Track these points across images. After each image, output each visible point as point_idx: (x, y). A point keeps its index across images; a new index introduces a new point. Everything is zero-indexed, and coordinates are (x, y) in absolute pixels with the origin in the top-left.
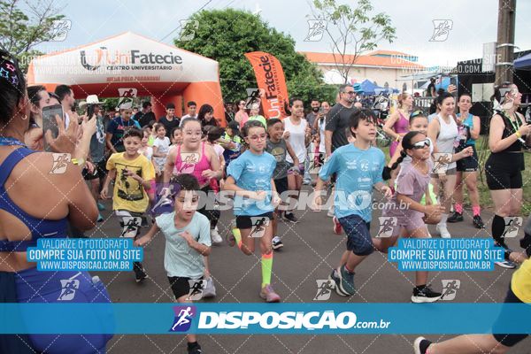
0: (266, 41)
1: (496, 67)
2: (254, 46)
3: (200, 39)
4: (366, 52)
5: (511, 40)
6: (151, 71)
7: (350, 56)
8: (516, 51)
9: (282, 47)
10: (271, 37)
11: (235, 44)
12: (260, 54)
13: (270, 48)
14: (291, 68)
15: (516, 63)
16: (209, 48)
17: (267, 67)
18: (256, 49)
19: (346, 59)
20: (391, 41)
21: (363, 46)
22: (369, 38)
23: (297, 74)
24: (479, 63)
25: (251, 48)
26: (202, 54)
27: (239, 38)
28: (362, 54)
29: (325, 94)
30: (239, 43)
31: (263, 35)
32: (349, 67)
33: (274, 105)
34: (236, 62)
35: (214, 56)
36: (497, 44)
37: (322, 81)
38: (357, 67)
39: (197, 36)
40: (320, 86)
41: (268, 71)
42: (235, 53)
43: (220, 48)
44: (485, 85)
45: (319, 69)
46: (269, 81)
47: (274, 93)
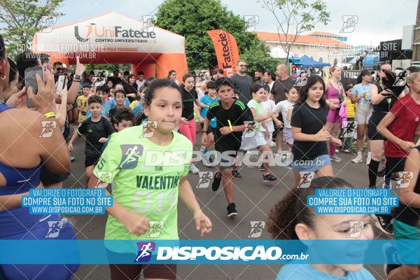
0: (225, 22)
1: (413, 46)
2: (215, 25)
3: (172, 19)
4: (305, 33)
6: (131, 43)
7: (292, 35)
9: (236, 26)
10: (229, 19)
11: (199, 24)
12: (221, 32)
16: (179, 26)
17: (225, 43)
18: (217, 27)
19: (289, 38)
20: (325, 24)
21: (303, 27)
22: (308, 21)
23: (249, 49)
24: (399, 42)
25: (212, 27)
26: (173, 31)
27: (203, 19)
28: (301, 34)
29: (270, 65)
30: (203, 22)
31: (222, 17)
32: (291, 45)
33: (230, 73)
34: (200, 38)
35: (183, 33)
36: (415, 26)
37: (269, 56)
38: (297, 45)
39: (169, 16)
40: (267, 59)
41: (225, 46)
42: (200, 31)
43: (188, 27)
44: (403, 61)
45: (267, 45)
46: (226, 53)
47: (229, 64)
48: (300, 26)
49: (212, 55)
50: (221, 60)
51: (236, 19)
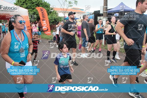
0: (42, 4)
1: (103, 12)
3: (22, 3)
4: (70, 8)
5: (107, 5)
6: (7, 12)
7: (65, 9)
8: (108, 9)
9: (46, 6)
10: (43, 3)
11: (32, 5)
12: (40, 8)
13: (43, 6)
14: (49, 12)
15: (108, 12)
17: (42, 12)
18: (39, 6)
19: (64, 10)
20: (76, 5)
21: (69, 6)
22: (70, 4)
23: (51, 14)
24: (99, 11)
25: (37, 6)
26: (23, 7)
27: (34, 3)
28: (69, 8)
29: (59, 19)
30: (34, 4)
31: (41, 2)
32: (65, 12)
33: (45, 22)
34: (33, 10)
35: (27, 8)
36: (103, 6)
37: (58, 16)
38: (67, 12)
39: (21, 2)
40: (57, 17)
41: (42, 13)
42: (33, 7)
43: (28, 6)
44: (101, 17)
45: (57, 12)
46: (43, 15)
47: (44, 19)
48: (68, 6)
49: (38, 16)
50: (41, 18)
51: (46, 3)
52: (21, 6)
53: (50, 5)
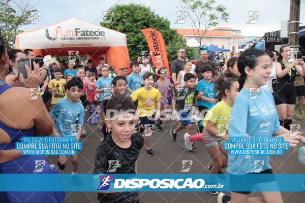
0: (153, 22)
1: (288, 35)
2: (146, 25)
3: (115, 22)
4: (212, 28)
5: (298, 19)
6: (87, 40)
7: (203, 31)
8: (300, 25)
9: (162, 25)
10: (157, 20)
11: (135, 24)
12: (150, 30)
13: (156, 26)
14: (168, 38)
15: (300, 33)
16: (121, 27)
17: (154, 38)
18: (148, 27)
19: (200, 33)
20: (226, 21)
21: (210, 24)
22: (213, 20)
23: (172, 41)
24: (278, 33)
25: (145, 27)
26: (116, 30)
27: (138, 21)
28: (209, 29)
29: (188, 52)
30: (138, 23)
31: (152, 19)
32: (202, 37)
33: (158, 59)
34: (136, 35)
35: (124, 31)
36: (289, 21)
37: (186, 45)
38: (207, 37)
39: (113, 20)
41: (154, 40)
42: (135, 30)
43: (127, 27)
45: (184, 38)
46: (156, 45)
47: (158, 52)
48: (208, 23)
49: (146, 47)
50: (152, 50)
51: (161, 20)
52: (113, 27)
53: (169, 23)
